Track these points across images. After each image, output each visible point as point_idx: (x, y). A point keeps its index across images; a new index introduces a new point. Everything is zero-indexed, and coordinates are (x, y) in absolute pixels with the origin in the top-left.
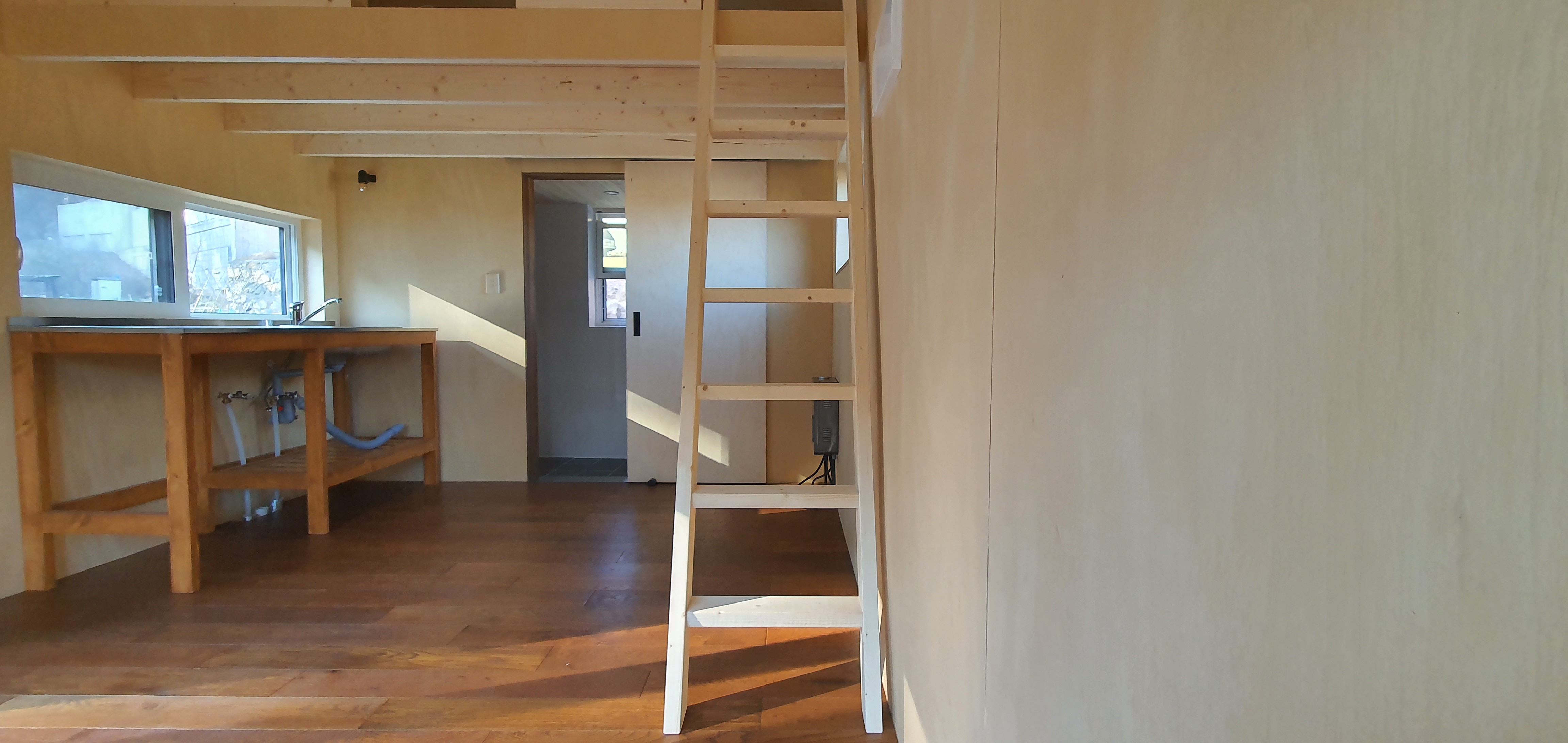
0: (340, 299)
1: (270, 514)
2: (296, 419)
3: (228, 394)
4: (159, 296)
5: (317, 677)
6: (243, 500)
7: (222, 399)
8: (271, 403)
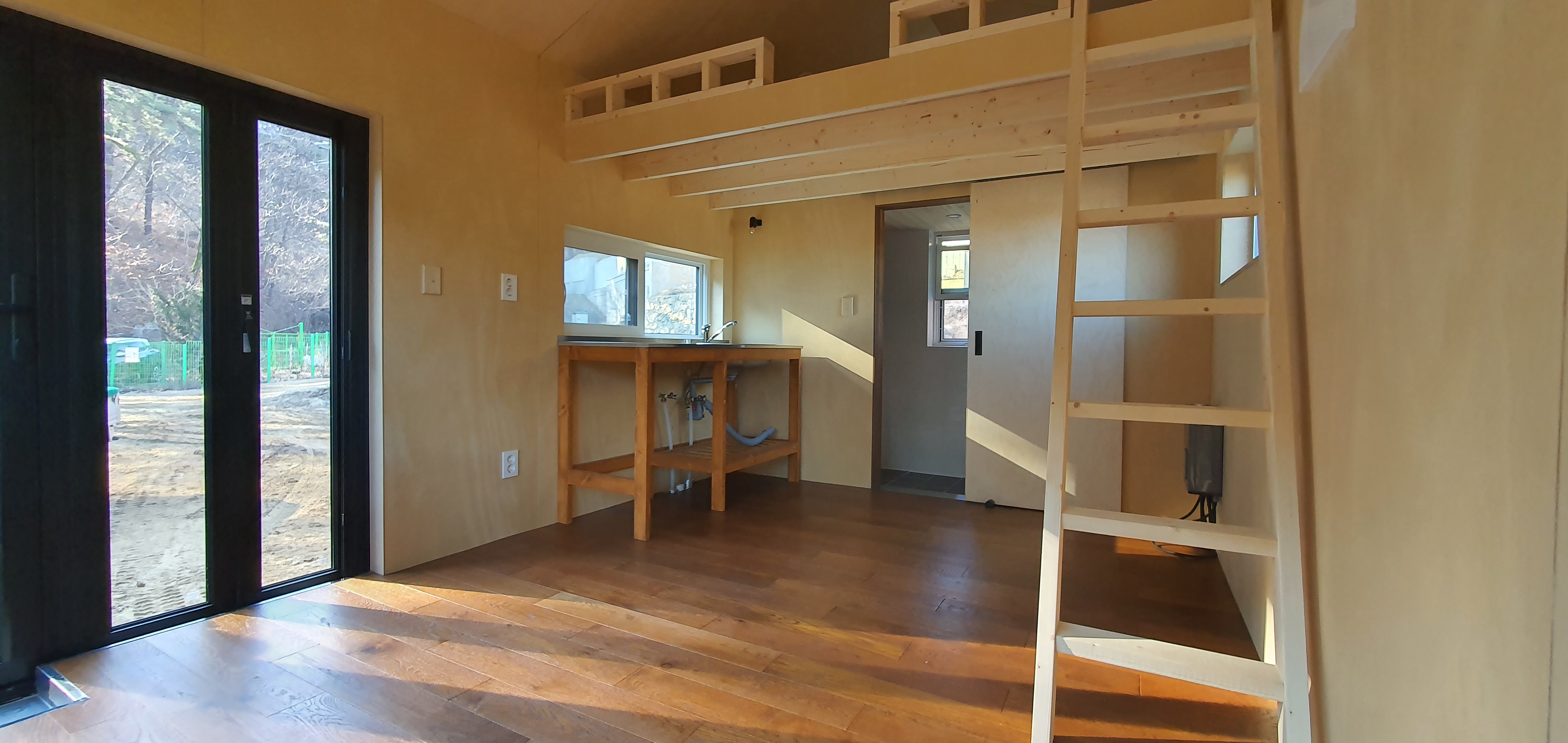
0: (736, 322)
1: (685, 490)
2: (704, 417)
3: (665, 395)
4: (629, 321)
5: (730, 623)
6: (670, 477)
7: (661, 398)
8: (689, 403)
